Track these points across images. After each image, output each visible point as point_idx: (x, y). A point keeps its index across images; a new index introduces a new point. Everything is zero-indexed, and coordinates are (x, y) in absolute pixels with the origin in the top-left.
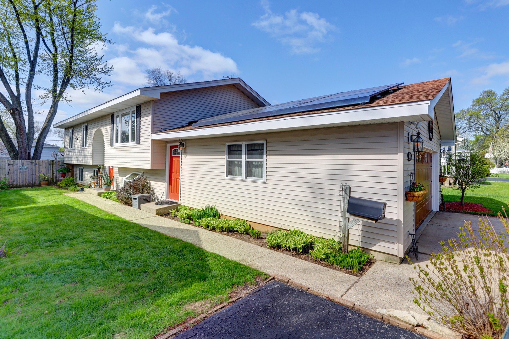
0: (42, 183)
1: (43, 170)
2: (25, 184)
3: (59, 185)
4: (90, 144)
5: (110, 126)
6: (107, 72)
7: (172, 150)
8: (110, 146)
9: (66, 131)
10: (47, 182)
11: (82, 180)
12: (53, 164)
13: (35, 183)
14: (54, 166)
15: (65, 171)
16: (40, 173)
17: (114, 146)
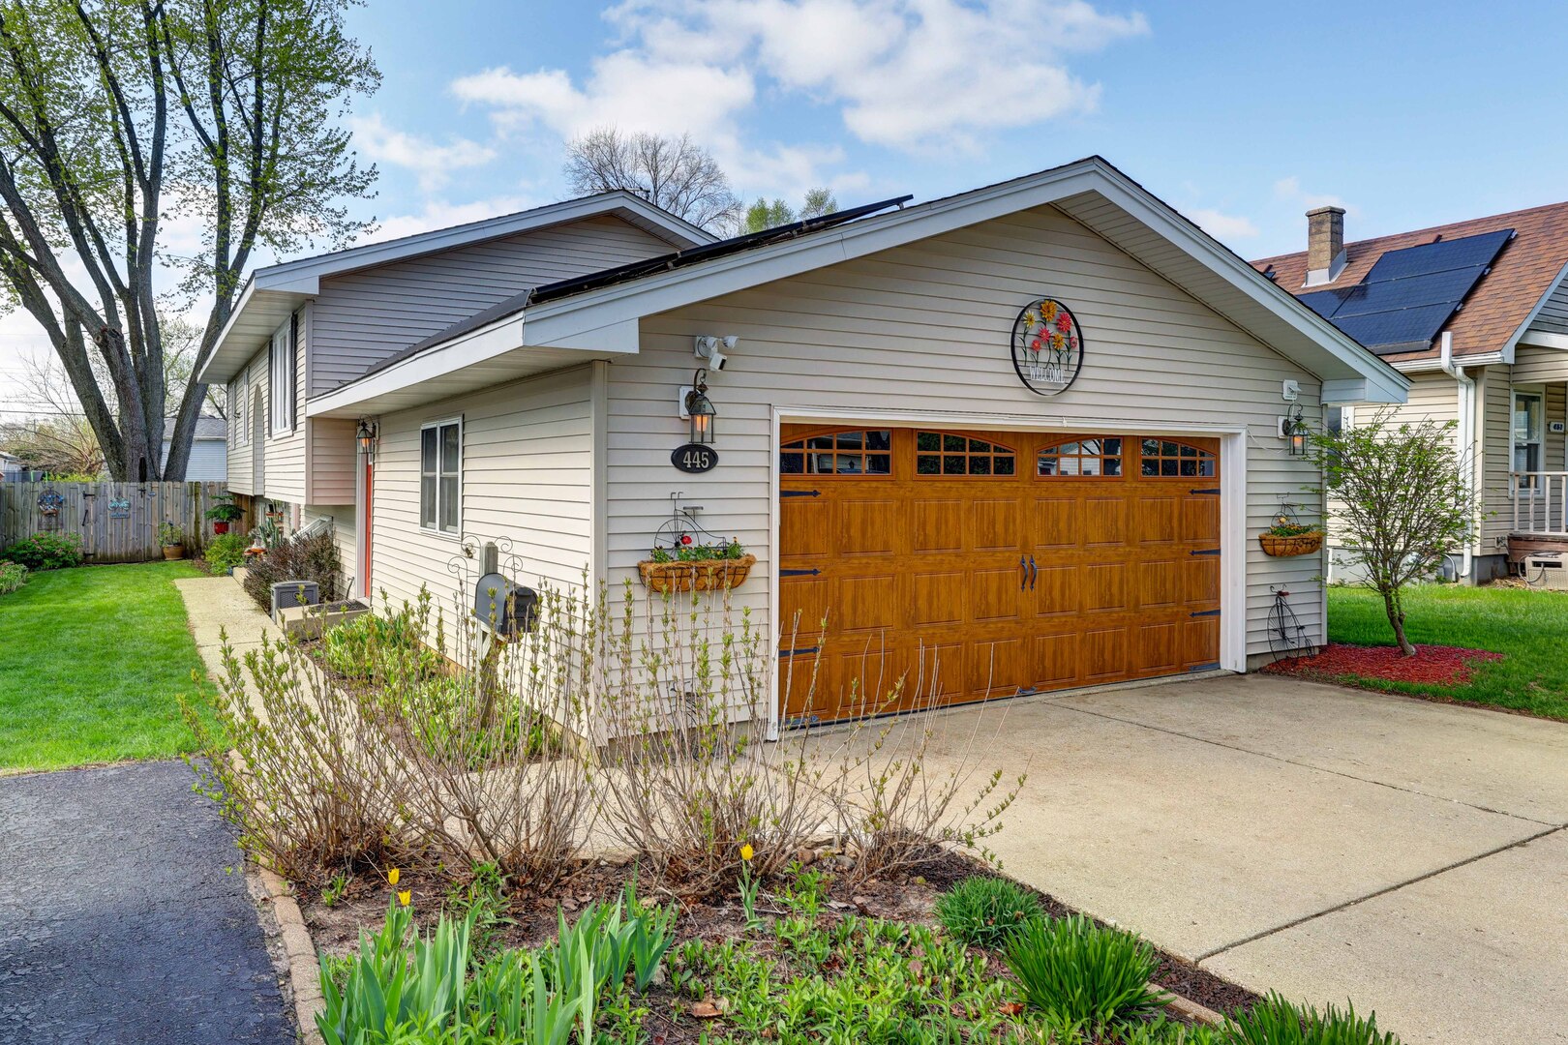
0: (166, 551)
1: (172, 512)
2: (126, 553)
6: (363, 188)
10: (179, 550)
12: (196, 494)
13: (150, 550)
14: (201, 499)
15: (228, 517)
16: (163, 520)
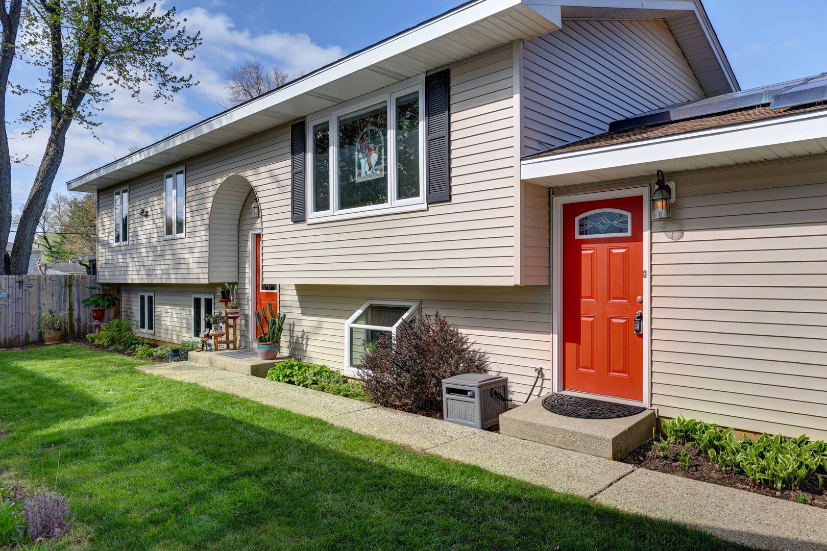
0: (46, 336)
1: (48, 302)
2: (5, 339)
3: (93, 341)
4: (198, 223)
5: (289, 162)
7: (577, 219)
8: (290, 221)
9: (101, 197)
10: (58, 334)
11: (151, 327)
12: (70, 286)
13: (27, 336)
14: (74, 289)
15: (104, 303)
16: (40, 308)
17: (309, 221)
